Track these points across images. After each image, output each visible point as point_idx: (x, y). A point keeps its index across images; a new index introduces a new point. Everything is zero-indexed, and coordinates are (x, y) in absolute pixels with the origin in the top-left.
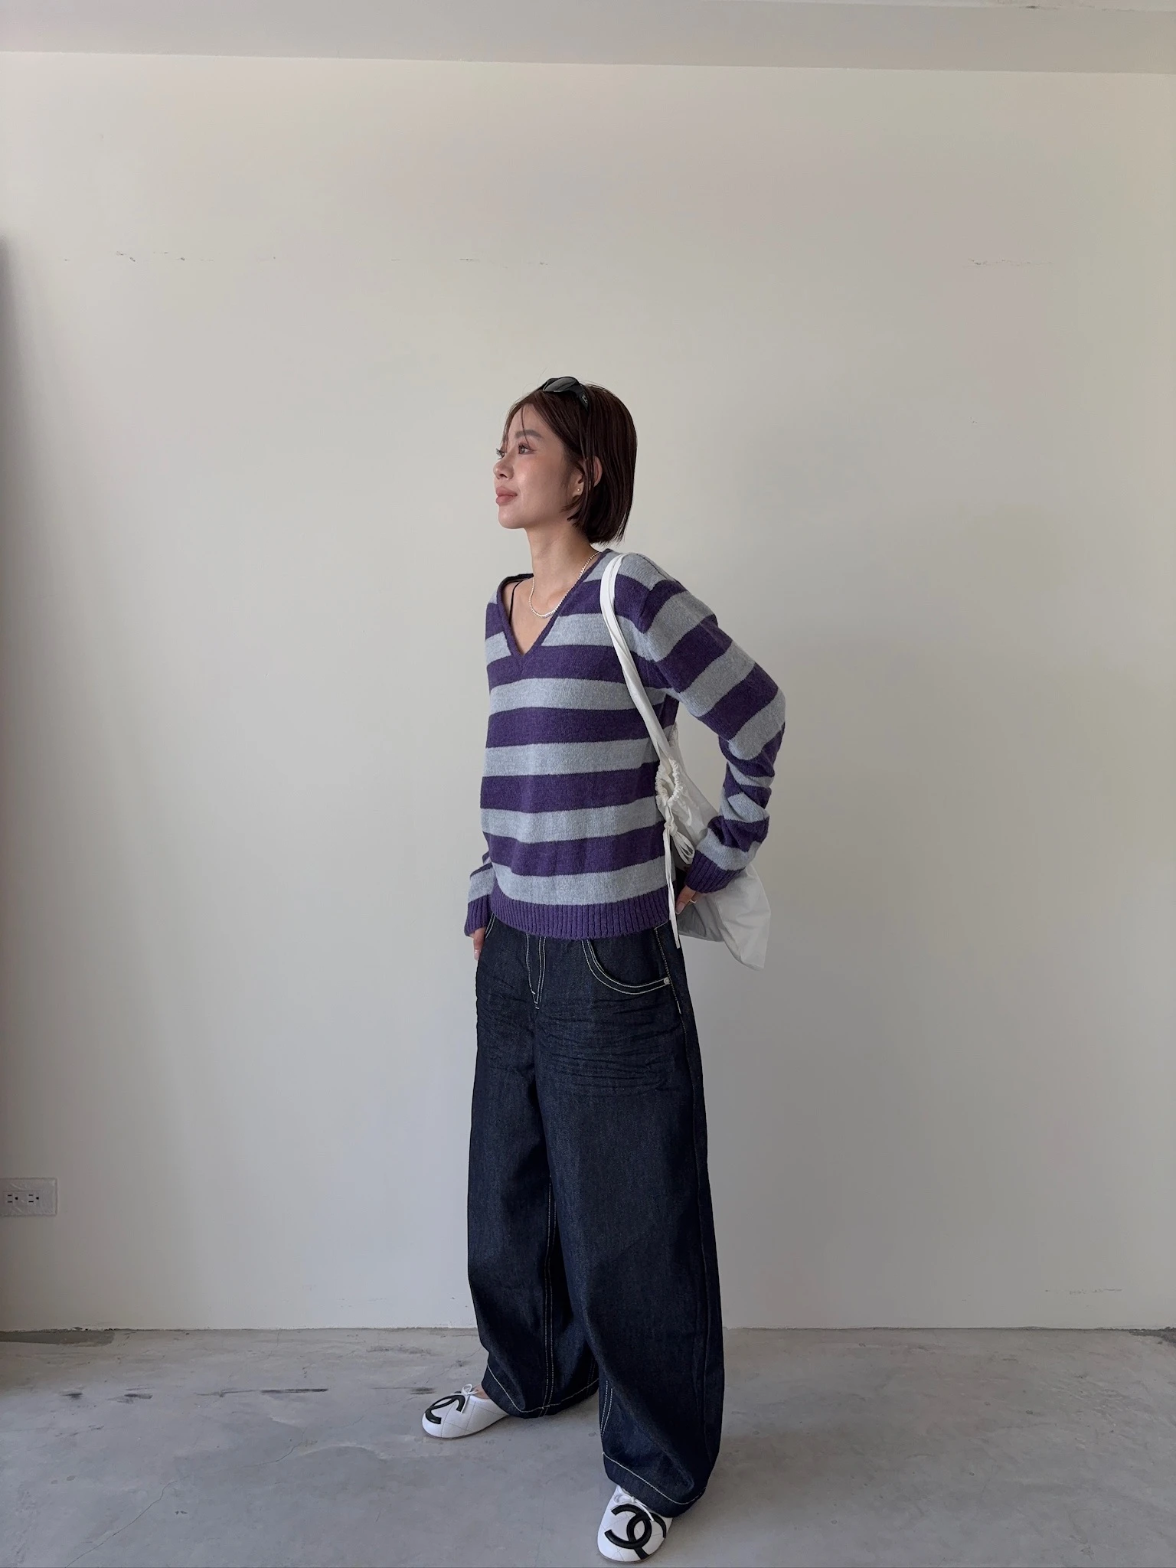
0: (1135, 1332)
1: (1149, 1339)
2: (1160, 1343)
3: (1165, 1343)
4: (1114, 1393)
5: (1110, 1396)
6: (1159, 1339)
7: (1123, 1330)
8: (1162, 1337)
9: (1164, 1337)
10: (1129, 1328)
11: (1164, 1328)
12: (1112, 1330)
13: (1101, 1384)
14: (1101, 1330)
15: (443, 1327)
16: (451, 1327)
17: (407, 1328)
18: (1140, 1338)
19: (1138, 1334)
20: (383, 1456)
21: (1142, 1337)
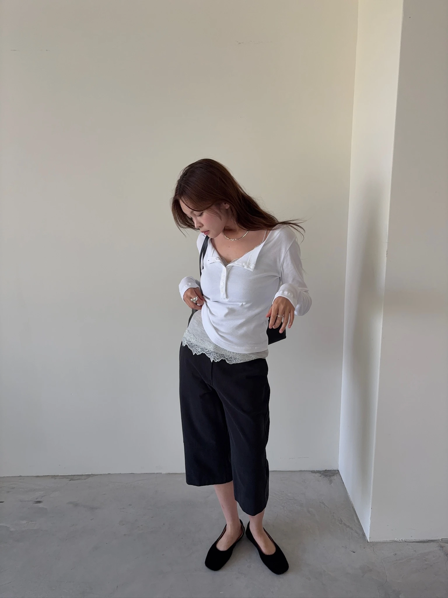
0: (313, 472)
1: (317, 475)
2: (320, 476)
3: (323, 476)
4: (293, 498)
5: (290, 499)
6: (320, 475)
7: (309, 471)
8: (322, 474)
9: (323, 474)
10: (311, 470)
11: (324, 470)
12: (305, 471)
13: (289, 495)
14: (301, 471)
15: (57, 475)
16: (60, 475)
17: (44, 476)
18: (314, 474)
19: (313, 473)
20: (12, 530)
21: (315, 474)
